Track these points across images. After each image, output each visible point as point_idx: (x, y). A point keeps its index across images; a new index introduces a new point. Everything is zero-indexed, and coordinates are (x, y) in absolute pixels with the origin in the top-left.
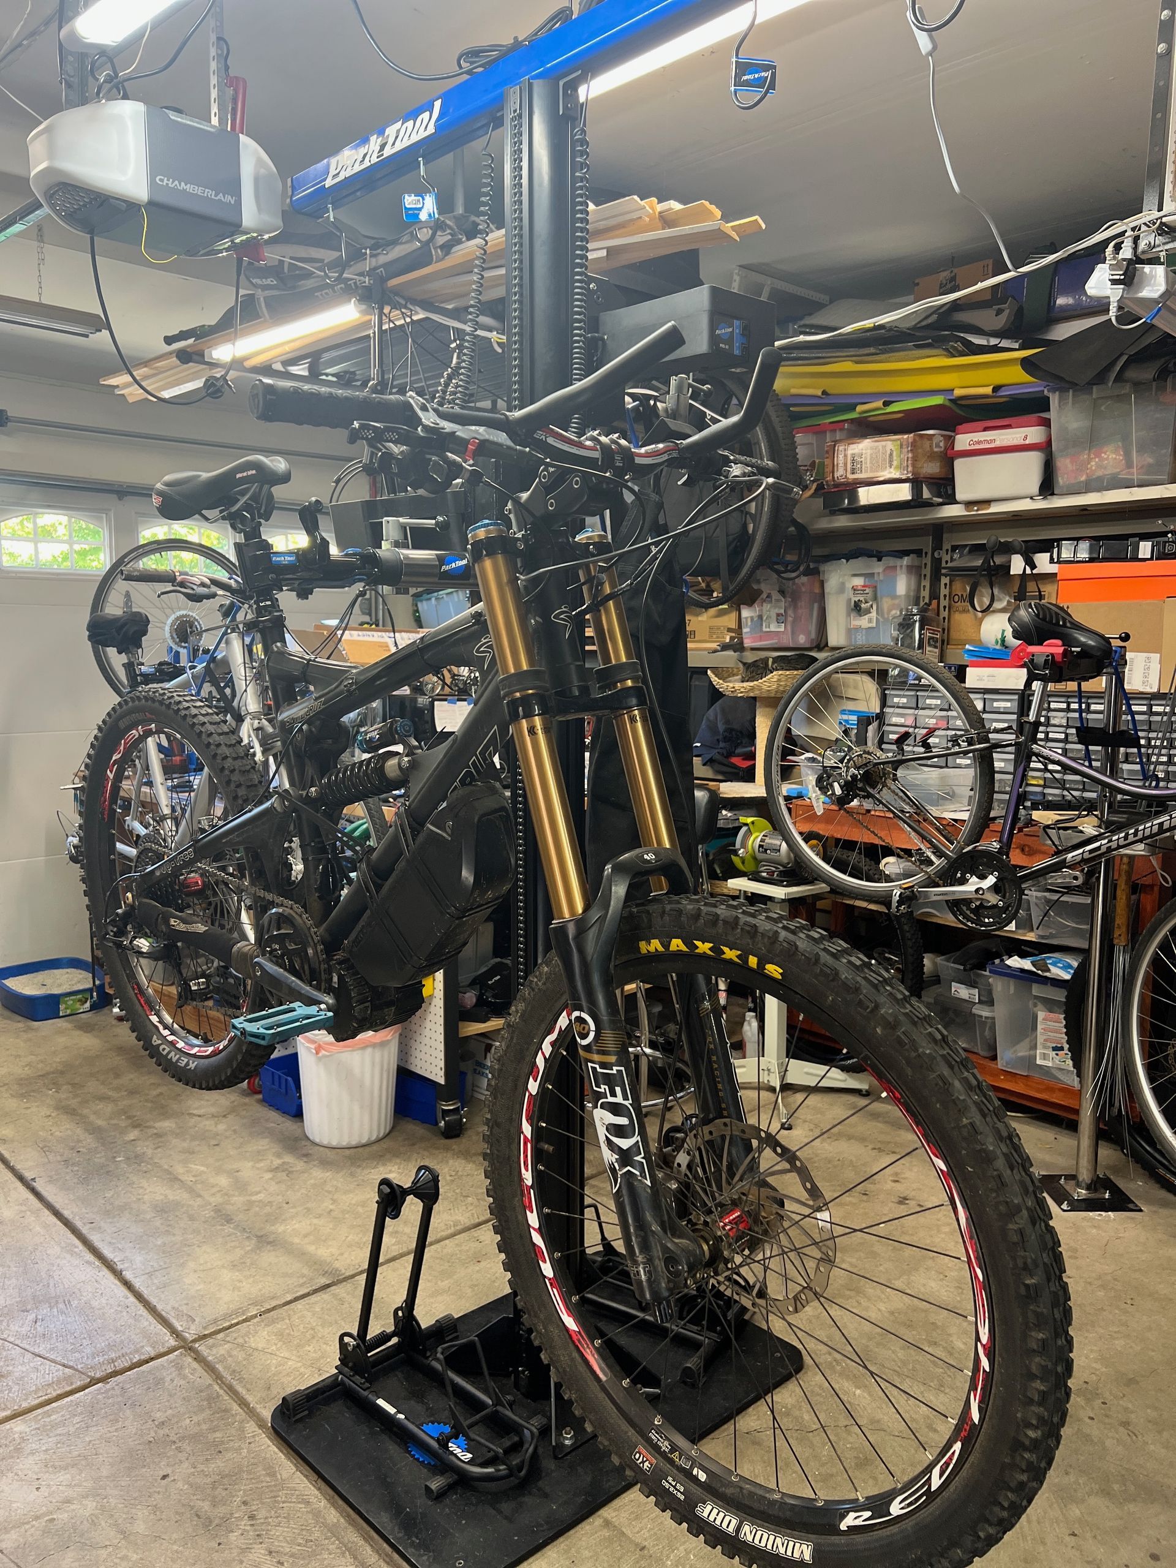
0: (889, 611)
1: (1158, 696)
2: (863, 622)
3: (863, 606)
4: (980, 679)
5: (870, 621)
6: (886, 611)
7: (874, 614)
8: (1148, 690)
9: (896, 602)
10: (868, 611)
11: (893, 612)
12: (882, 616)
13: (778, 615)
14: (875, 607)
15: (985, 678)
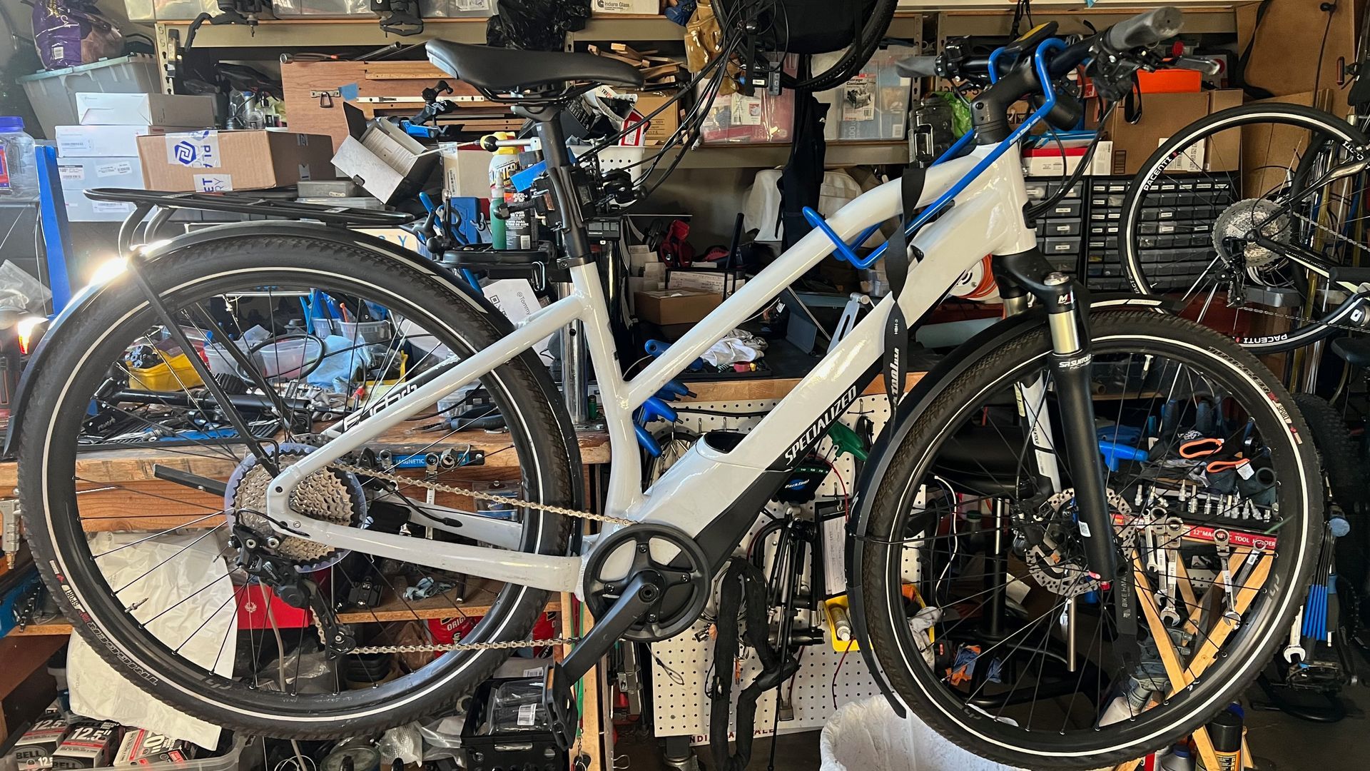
0: (890, 103)
1: (1202, 176)
2: (859, 115)
3: (858, 97)
4: (1046, 168)
5: (867, 113)
6: (886, 101)
7: (871, 106)
8: (1195, 170)
9: (899, 93)
10: (864, 103)
11: (896, 104)
12: (883, 108)
13: (752, 106)
14: (873, 98)
15: (1052, 167)
